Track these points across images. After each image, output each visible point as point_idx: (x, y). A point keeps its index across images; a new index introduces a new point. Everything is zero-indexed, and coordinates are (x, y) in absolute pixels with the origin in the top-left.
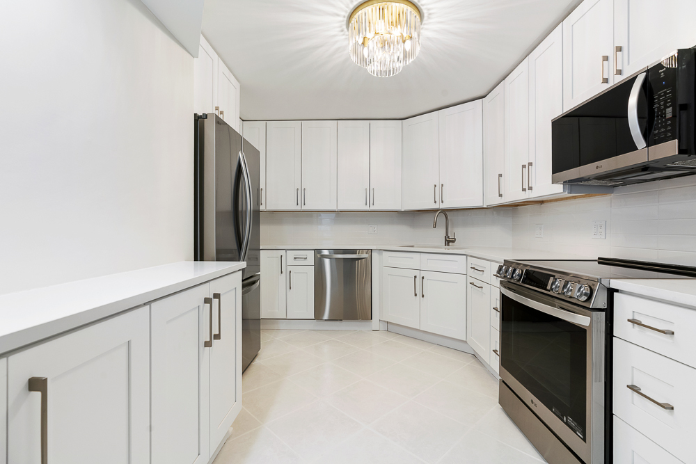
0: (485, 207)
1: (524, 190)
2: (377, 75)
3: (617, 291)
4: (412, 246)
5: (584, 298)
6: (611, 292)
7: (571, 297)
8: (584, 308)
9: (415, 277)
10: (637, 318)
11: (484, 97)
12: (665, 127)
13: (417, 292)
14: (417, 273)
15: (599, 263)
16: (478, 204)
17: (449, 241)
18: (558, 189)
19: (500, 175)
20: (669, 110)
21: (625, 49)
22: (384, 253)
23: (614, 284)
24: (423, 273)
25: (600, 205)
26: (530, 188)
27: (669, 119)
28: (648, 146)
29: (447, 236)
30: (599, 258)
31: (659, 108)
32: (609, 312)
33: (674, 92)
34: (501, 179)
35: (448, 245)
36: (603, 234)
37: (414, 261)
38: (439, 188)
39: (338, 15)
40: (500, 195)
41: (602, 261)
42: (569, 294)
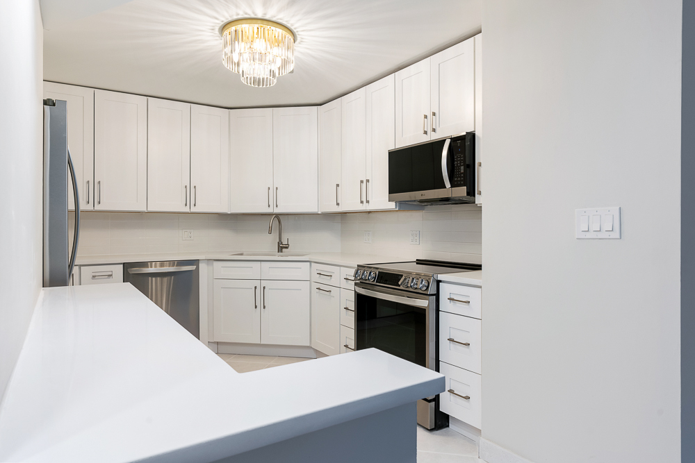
0: (319, 213)
1: (362, 202)
2: (250, 84)
3: (441, 281)
4: (242, 254)
5: (425, 288)
6: (438, 282)
7: (416, 288)
8: (424, 295)
9: (256, 287)
10: (452, 297)
11: (320, 105)
12: (461, 177)
13: (258, 304)
14: (257, 283)
15: (417, 263)
16: (312, 208)
17: (281, 247)
18: (392, 205)
19: (338, 185)
20: (462, 167)
21: (437, 114)
22: (216, 264)
23: (440, 277)
24: (264, 283)
25: (416, 218)
26: (368, 202)
27: (462, 173)
28: (452, 187)
29: (280, 243)
30: (417, 260)
31: (457, 164)
32: (437, 295)
33: (465, 157)
34: (339, 188)
35: (282, 252)
36: (418, 241)
37: (253, 270)
38: (273, 192)
39: (217, 19)
40: (338, 204)
41: (419, 262)
42: (415, 286)
